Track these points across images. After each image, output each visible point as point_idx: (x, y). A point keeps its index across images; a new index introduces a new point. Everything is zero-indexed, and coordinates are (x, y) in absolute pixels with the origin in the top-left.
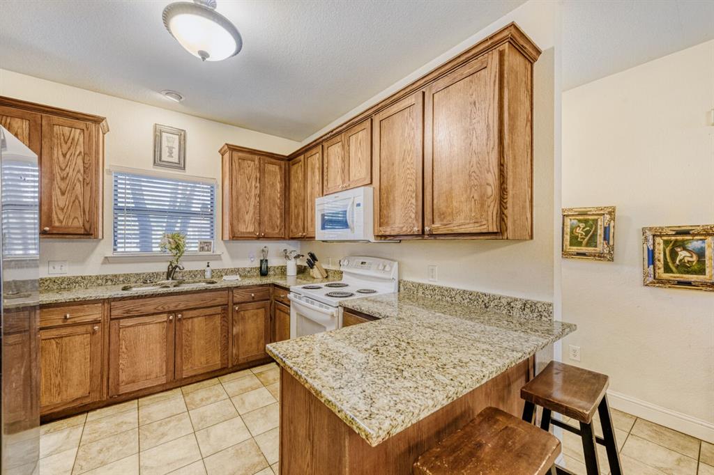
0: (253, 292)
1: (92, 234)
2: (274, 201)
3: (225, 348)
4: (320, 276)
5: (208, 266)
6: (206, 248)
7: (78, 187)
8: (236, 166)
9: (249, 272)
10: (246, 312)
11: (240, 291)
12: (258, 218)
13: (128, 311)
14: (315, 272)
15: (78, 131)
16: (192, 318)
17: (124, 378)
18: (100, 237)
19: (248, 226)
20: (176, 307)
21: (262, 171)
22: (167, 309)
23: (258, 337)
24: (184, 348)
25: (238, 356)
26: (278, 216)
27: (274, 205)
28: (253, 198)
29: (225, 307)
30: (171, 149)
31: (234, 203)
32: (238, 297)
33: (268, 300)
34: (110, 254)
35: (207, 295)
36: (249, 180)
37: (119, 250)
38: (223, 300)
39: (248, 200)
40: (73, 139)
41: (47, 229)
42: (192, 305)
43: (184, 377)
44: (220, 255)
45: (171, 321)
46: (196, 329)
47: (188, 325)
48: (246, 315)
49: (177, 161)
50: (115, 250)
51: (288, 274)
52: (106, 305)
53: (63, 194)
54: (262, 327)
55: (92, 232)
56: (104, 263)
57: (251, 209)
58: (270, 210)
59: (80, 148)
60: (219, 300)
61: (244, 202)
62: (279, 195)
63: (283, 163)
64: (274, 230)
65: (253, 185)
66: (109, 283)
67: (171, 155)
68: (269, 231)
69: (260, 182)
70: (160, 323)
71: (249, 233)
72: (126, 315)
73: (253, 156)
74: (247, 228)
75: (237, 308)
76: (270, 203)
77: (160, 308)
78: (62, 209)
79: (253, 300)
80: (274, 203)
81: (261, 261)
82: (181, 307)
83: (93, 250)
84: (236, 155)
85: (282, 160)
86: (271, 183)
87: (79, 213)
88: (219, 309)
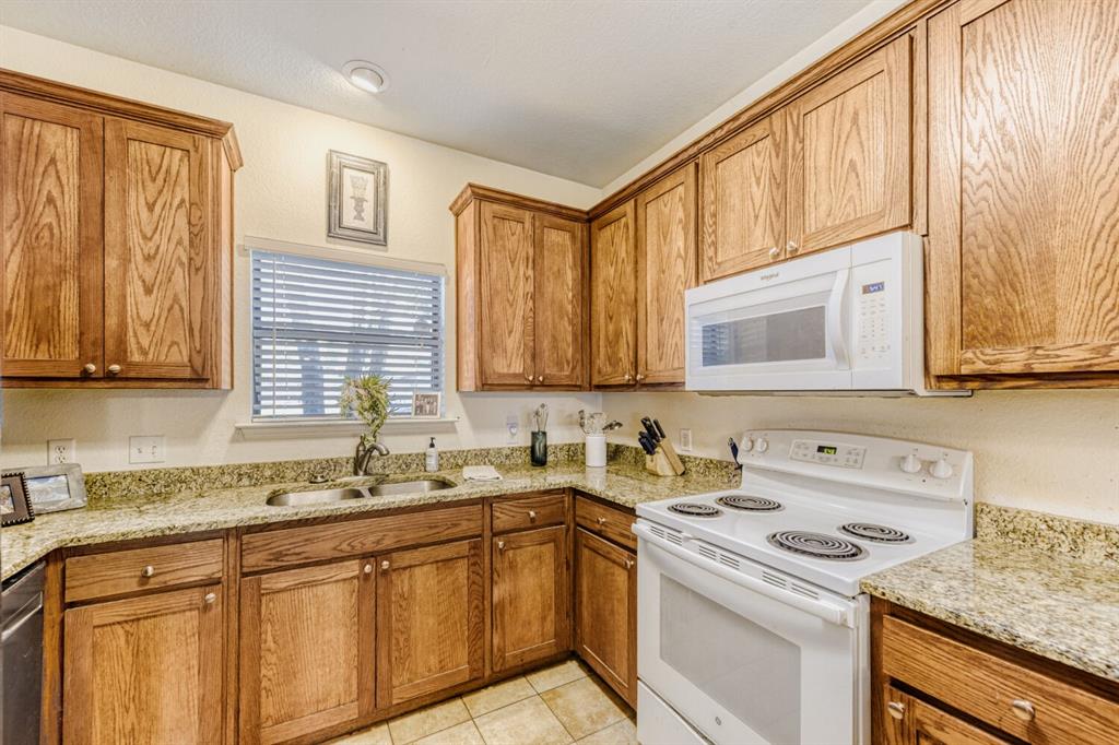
0: (532, 508)
1: (207, 380)
2: (561, 307)
3: (477, 633)
4: (669, 472)
5: (432, 445)
6: (428, 407)
7: (179, 275)
8: (487, 231)
9: (507, 456)
10: (518, 551)
11: (505, 505)
12: (531, 344)
13: (278, 556)
14: (659, 462)
15: (178, 154)
16: (410, 567)
17: (271, 711)
18: (225, 385)
19: (511, 363)
20: (378, 542)
21: (538, 244)
22: (359, 549)
23: (544, 606)
24: (395, 634)
25: (502, 650)
26: (570, 339)
27: (561, 318)
28: (521, 301)
29: (475, 539)
30: (359, 201)
31: (485, 310)
32: (503, 519)
33: (562, 523)
34: (246, 421)
35: (440, 514)
36: (512, 263)
37: (264, 412)
38: (472, 525)
39: (511, 305)
40: (168, 172)
41: (116, 367)
42: (410, 537)
43: (395, 702)
44: (453, 422)
45: (367, 576)
46: (418, 592)
47: (402, 583)
48: (518, 559)
49: (371, 227)
50: (257, 412)
51: (590, 462)
52: (232, 541)
53: (148, 291)
54: (550, 585)
55: (207, 375)
56: (234, 440)
57: (518, 327)
58: (554, 328)
59: (182, 192)
60: (466, 527)
61: (504, 309)
62: (570, 295)
63: (578, 226)
64: (562, 369)
65: (522, 273)
66: (245, 481)
67: (359, 217)
68: (551, 370)
69: (534, 268)
70: (345, 580)
71: (515, 376)
72: (274, 564)
73: (521, 211)
74: (509, 366)
75: (501, 543)
76: (553, 313)
77: (344, 546)
78: (147, 325)
79: (533, 525)
80: (561, 312)
81: (533, 434)
82: (388, 543)
83: (212, 414)
84: (488, 208)
85: (575, 219)
86: (555, 269)
87: (180, 335)
88: (464, 546)
